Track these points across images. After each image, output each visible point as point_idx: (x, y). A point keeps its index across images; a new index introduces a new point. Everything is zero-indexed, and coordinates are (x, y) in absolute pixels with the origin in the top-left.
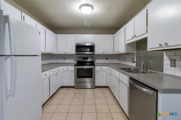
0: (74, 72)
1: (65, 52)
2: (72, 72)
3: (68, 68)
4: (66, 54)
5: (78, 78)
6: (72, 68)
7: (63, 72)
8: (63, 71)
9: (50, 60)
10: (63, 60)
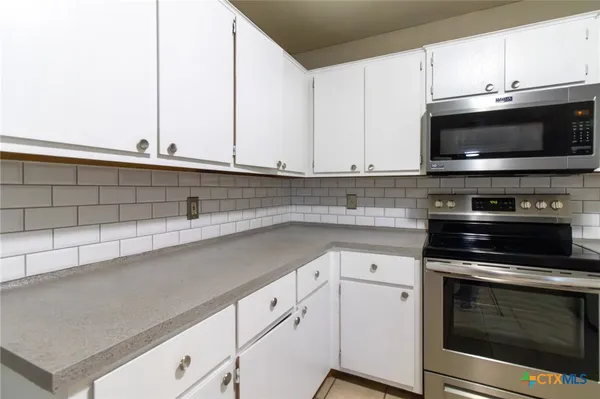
0: (415, 295)
1: (353, 167)
2: (405, 296)
3: (374, 267)
4: (362, 174)
5: (447, 345)
6: (405, 269)
7: (345, 283)
8: (341, 278)
9: (281, 210)
10: (343, 210)
